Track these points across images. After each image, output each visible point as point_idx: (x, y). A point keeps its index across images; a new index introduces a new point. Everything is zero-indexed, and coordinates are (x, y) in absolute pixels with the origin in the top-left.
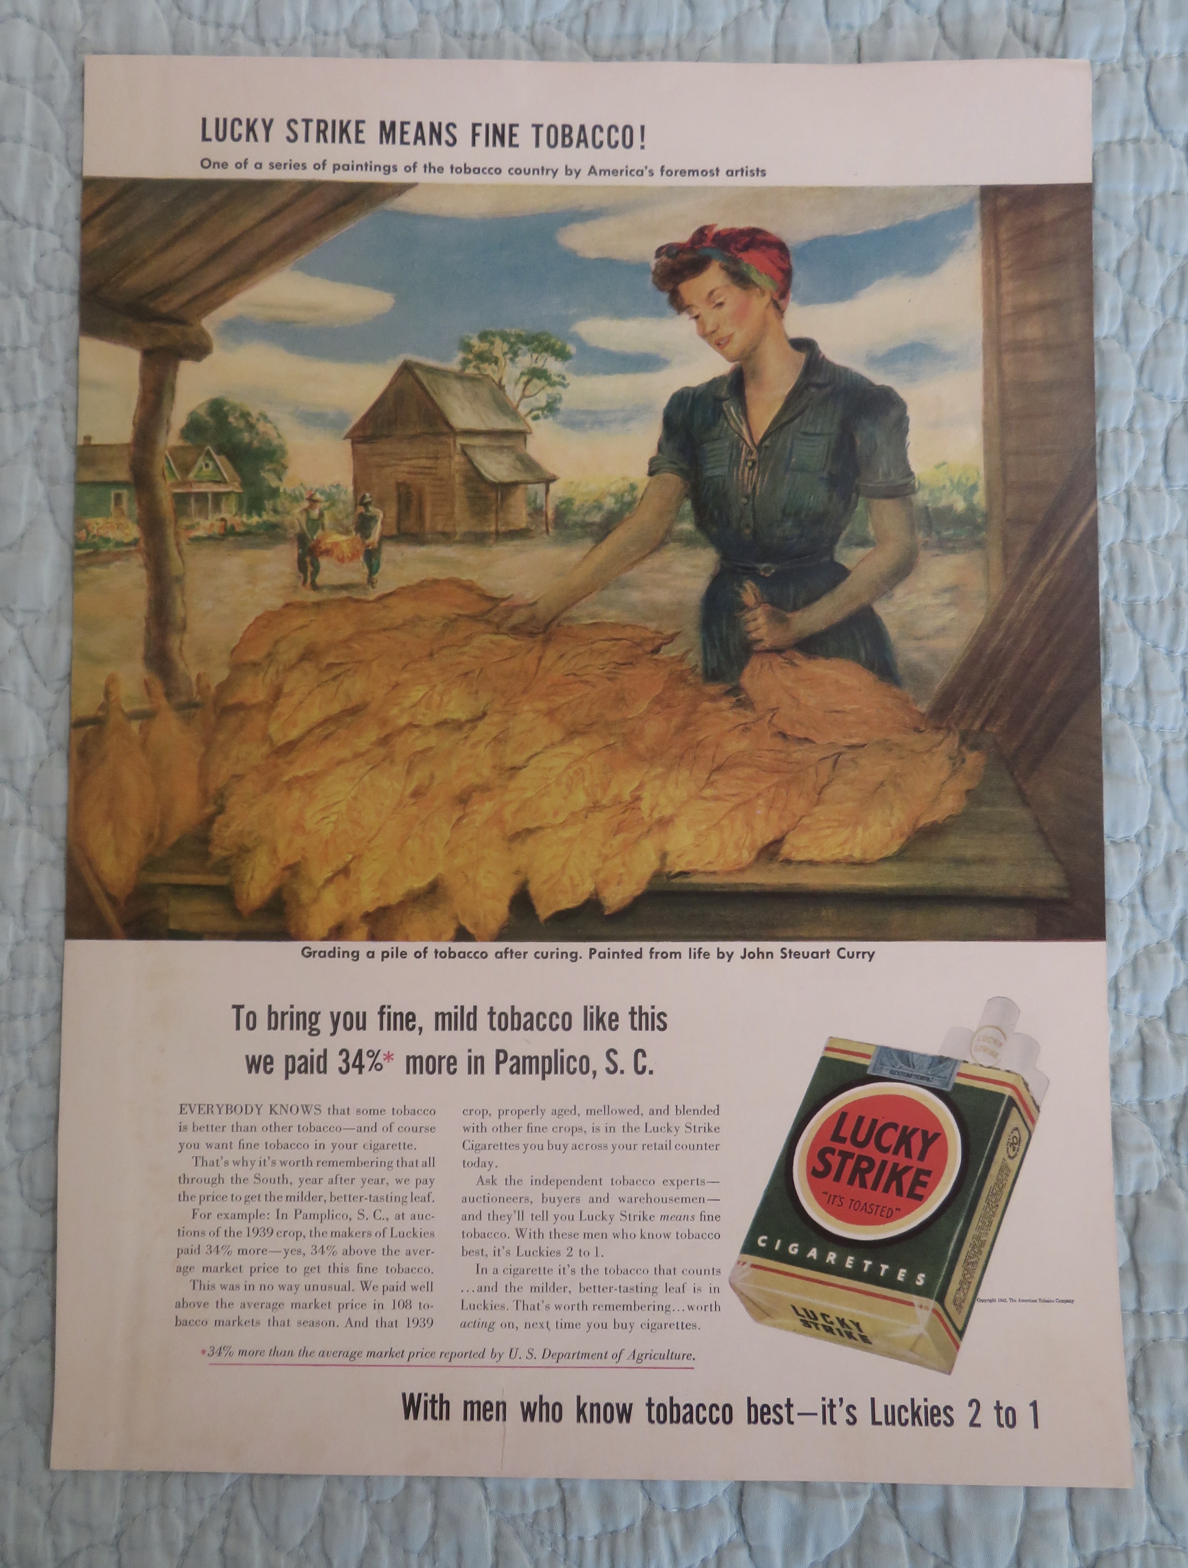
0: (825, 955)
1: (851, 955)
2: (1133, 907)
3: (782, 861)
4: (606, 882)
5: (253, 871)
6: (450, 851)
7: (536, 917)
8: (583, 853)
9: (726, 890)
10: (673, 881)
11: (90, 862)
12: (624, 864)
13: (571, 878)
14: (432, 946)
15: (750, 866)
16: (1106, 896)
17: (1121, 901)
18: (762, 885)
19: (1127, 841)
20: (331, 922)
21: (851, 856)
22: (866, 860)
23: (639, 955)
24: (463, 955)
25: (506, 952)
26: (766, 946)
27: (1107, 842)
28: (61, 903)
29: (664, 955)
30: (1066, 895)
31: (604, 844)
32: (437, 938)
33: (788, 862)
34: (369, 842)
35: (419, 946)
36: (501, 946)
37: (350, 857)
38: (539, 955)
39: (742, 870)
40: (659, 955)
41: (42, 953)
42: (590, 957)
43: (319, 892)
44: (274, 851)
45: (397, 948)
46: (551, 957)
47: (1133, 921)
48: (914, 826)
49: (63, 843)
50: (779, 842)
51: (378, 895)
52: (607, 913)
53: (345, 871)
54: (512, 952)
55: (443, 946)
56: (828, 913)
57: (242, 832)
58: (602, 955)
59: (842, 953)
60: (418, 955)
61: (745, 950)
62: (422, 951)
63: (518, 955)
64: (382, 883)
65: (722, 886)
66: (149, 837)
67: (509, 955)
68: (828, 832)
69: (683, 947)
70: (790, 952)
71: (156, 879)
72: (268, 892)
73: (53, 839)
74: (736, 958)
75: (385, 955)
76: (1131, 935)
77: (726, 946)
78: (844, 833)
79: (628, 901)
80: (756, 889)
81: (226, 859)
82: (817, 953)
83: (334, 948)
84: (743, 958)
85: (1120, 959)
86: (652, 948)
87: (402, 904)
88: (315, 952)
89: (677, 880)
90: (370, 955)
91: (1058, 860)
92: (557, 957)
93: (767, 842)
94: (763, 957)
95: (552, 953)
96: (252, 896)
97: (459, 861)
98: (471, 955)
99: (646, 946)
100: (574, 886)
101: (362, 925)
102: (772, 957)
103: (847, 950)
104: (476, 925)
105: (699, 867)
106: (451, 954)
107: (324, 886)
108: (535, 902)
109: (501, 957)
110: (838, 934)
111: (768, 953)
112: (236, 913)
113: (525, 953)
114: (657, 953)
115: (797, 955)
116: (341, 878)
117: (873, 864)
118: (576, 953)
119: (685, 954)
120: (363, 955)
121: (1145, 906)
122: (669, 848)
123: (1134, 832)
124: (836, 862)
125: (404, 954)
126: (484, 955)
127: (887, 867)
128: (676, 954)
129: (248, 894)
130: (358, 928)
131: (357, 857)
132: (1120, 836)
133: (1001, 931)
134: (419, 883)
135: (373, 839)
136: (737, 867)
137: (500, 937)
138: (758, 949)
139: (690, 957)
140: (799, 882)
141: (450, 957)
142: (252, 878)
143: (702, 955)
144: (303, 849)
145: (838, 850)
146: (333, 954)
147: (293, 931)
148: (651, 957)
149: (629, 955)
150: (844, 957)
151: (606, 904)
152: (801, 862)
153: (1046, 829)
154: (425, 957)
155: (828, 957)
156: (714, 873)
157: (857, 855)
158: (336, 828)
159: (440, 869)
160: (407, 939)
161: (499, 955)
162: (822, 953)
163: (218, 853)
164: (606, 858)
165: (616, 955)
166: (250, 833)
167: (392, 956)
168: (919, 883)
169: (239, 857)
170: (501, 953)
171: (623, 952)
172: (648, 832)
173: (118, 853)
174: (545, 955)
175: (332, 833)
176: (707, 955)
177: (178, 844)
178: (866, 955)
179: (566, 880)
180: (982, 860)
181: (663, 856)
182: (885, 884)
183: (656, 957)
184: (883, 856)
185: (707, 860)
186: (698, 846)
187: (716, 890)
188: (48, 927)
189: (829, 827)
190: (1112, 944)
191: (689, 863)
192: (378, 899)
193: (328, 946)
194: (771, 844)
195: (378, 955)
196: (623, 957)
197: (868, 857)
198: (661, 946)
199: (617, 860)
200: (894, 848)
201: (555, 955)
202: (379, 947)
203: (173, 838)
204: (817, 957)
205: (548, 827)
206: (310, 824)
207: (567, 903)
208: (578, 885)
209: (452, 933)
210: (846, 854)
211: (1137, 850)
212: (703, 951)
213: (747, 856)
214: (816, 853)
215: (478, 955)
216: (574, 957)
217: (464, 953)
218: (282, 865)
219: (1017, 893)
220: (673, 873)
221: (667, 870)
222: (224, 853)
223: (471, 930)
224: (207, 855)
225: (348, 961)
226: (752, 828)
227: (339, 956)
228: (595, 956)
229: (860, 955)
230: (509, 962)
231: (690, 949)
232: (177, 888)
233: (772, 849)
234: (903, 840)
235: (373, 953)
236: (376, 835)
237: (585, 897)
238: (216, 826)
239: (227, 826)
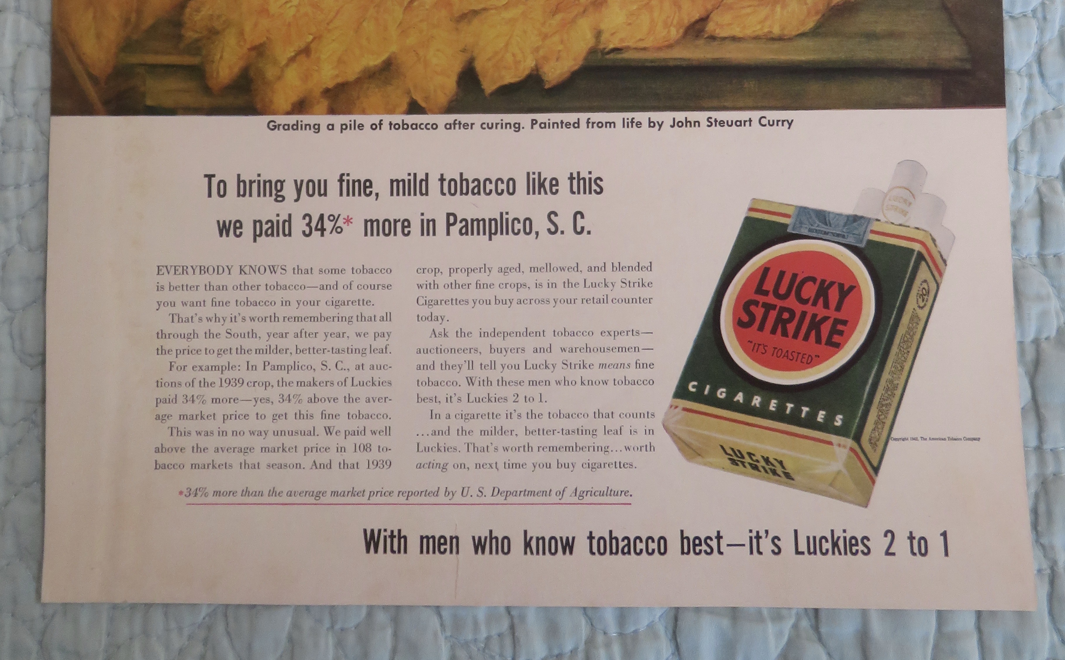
0: (748, 123)
1: (771, 123)
2: (1030, 76)
3: (706, 38)
4: (546, 58)
5: (222, 52)
6: (403, 31)
7: (482, 91)
8: (525, 32)
9: (656, 64)
10: (607, 56)
11: (73, 45)
12: (562, 42)
13: (514, 55)
14: (387, 119)
15: (678, 42)
16: (1006, 67)
17: (1019, 71)
18: (689, 60)
19: (1025, 16)
20: (294, 98)
21: (771, 32)
22: (785, 36)
23: (577, 125)
24: (415, 126)
25: (455, 124)
26: (693, 116)
27: (1005, 16)
28: (47, 82)
29: (600, 125)
30: (968, 66)
31: (543, 24)
32: (391, 112)
33: (713, 38)
34: (328, 24)
35: (375, 119)
36: (450, 118)
37: (311, 37)
38: (485, 126)
39: (670, 46)
40: (595, 125)
41: (30, 128)
42: (532, 128)
43: (282, 71)
44: (241, 33)
45: (355, 121)
46: (496, 128)
47: (1031, 90)
48: (828, 4)
49: (48, 28)
50: (704, 20)
51: (337, 72)
52: (547, 87)
53: (306, 51)
54: (460, 123)
55: (397, 119)
56: (750, 84)
57: (212, 15)
58: (543, 125)
59: (764, 121)
60: (374, 127)
61: (674, 119)
62: (377, 123)
63: (466, 126)
64: (340, 61)
65: (652, 61)
66: (127, 21)
67: (457, 126)
68: (749, 10)
69: (617, 117)
70: (716, 121)
71: (134, 59)
72: (236, 70)
73: (39, 24)
74: (666, 126)
75: (344, 127)
76: (1028, 102)
77: (656, 116)
78: (764, 12)
79: (566, 75)
80: (684, 64)
81: (197, 40)
82: (741, 121)
83: (297, 122)
84: (672, 126)
85: (1019, 124)
86: (589, 119)
87: (358, 81)
88: (279, 125)
89: (611, 56)
90: (330, 127)
91: (960, 33)
92: (502, 128)
93: (693, 20)
94: (691, 126)
95: (497, 124)
96: (221, 74)
97: (411, 40)
98: (423, 126)
99: (583, 116)
100: (517, 63)
101: (322, 100)
102: (699, 126)
103: (768, 118)
104: (427, 99)
105: (631, 43)
106: (405, 126)
107: (287, 65)
108: (481, 78)
109: (450, 128)
110: (760, 104)
111: (695, 122)
112: (207, 90)
113: (472, 124)
114: (593, 123)
115: (722, 123)
116: (303, 58)
117: (790, 39)
118: (519, 124)
119: (619, 124)
120: (323, 128)
121: (1042, 75)
122: (603, 26)
123: (1031, 8)
124: (756, 38)
125: (361, 127)
126: (434, 126)
127: (804, 42)
128: (610, 123)
129: (218, 73)
130: (318, 103)
131: (318, 38)
132: (1017, 11)
133: (909, 100)
134: (374, 61)
135: (331, 21)
136: (666, 43)
137: (449, 110)
138: (686, 118)
139: (624, 126)
140: (724, 56)
141: (403, 128)
142: (221, 58)
143: (634, 124)
144: (268, 31)
145: (759, 27)
146: (295, 127)
147: (259, 106)
148: (588, 127)
149: (568, 125)
150: (765, 125)
151: (545, 78)
152: (724, 39)
153: (949, 5)
154: (380, 129)
155: (750, 125)
156: (645, 49)
157: (776, 31)
158: (298, 11)
159: (394, 48)
160: (363, 112)
161: (448, 126)
162: (745, 121)
163: (190, 35)
164: (545, 37)
165: (556, 125)
166: (219, 17)
167: (351, 129)
168: (834, 57)
169: (209, 38)
170: (450, 124)
171: (562, 122)
172: (584, 12)
173: (99, 36)
174: (490, 126)
175: (294, 16)
176: (639, 124)
177: (154, 27)
178: (786, 123)
179: (509, 58)
180: (891, 35)
181: (598, 34)
182: (803, 58)
183: (593, 127)
184: (800, 32)
185: (638, 38)
186: (630, 24)
187: (647, 64)
188: (36, 104)
189: (749, 6)
190: (1012, 110)
191: (622, 40)
192: (337, 76)
193: (292, 119)
194: (697, 22)
195: (337, 128)
196: (562, 127)
197: (786, 32)
198: (597, 117)
199: (556, 38)
200: (810, 24)
201: (499, 126)
202: (338, 120)
203: (148, 21)
204: (741, 125)
205: (492, 9)
206: (273, 8)
207: (509, 78)
208: (520, 62)
209: (405, 106)
210: (766, 30)
211: (1034, 24)
212: (635, 121)
213: (674, 33)
214: (738, 29)
215: (429, 126)
216: (517, 127)
217: (416, 125)
218: (248, 46)
219: (924, 65)
220: (607, 50)
221: (601, 47)
222: (196, 36)
223: (423, 104)
224: (180, 37)
225: (310, 133)
226: (680, 8)
227: (302, 129)
228: (537, 127)
229: (780, 123)
230: (458, 132)
231: (624, 119)
232: (153, 68)
233: (698, 26)
234: (818, 17)
235: (333, 125)
236: (335, 17)
237: (527, 72)
238: (188, 10)
239: (198, 10)
